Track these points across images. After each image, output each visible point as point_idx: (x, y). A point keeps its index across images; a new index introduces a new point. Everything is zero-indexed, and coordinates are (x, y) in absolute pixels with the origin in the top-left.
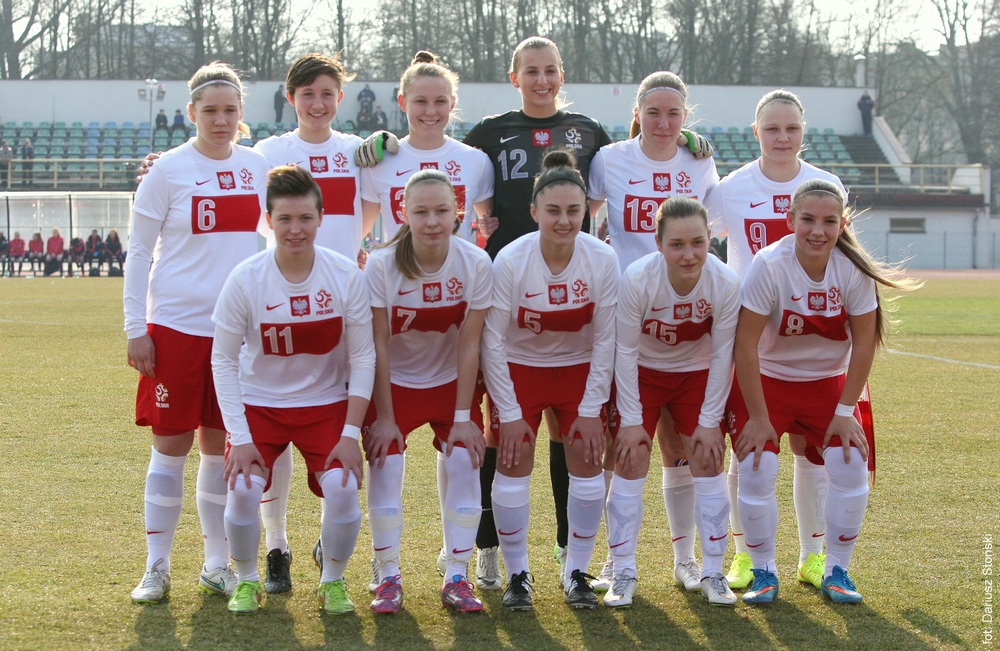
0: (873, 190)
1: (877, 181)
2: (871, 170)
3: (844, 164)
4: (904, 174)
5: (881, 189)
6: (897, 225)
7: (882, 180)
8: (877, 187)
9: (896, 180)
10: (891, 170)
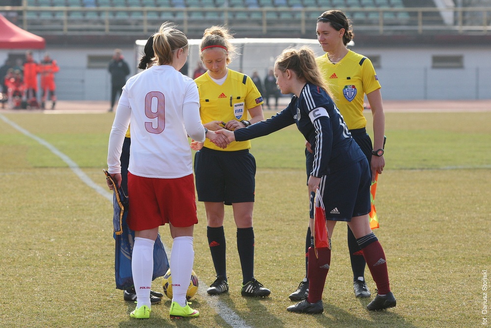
0: (416, 31)
1: (420, 23)
2: (415, 14)
3: (396, 9)
4: (448, 16)
5: (423, 31)
6: (438, 62)
7: (425, 23)
8: (421, 28)
9: (441, 22)
10: (438, 14)
